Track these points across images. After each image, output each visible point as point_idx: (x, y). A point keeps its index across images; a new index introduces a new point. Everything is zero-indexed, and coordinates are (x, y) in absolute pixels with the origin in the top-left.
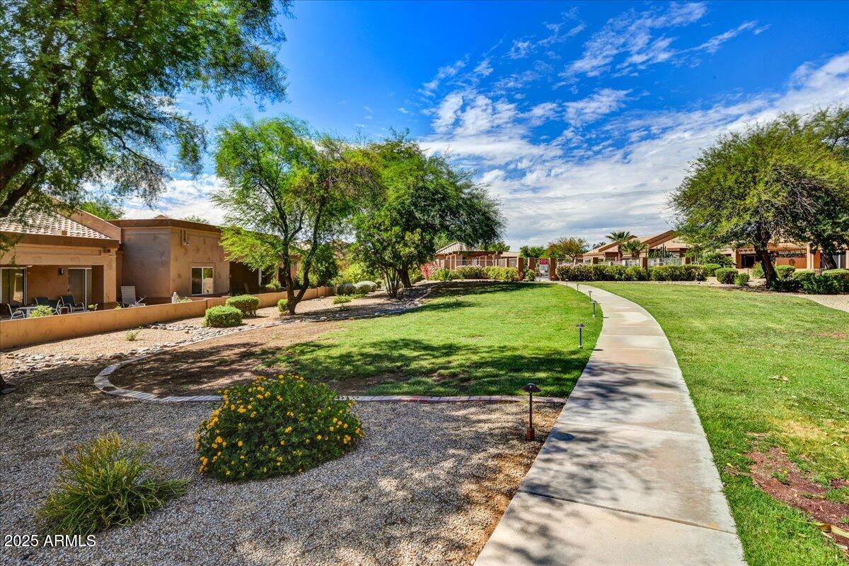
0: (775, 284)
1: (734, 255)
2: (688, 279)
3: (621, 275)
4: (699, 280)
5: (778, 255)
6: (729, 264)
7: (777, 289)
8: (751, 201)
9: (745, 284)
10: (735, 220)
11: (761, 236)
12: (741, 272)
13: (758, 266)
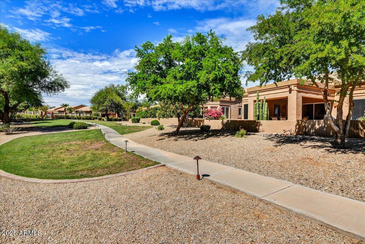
0: (109, 120)
1: (100, 114)
2: (90, 120)
3: (73, 118)
4: (93, 120)
5: (110, 114)
6: (99, 116)
7: (109, 121)
8: (105, 104)
9: (103, 120)
10: (102, 107)
11: (106, 111)
12: (103, 118)
13: (106, 117)
